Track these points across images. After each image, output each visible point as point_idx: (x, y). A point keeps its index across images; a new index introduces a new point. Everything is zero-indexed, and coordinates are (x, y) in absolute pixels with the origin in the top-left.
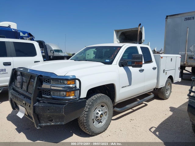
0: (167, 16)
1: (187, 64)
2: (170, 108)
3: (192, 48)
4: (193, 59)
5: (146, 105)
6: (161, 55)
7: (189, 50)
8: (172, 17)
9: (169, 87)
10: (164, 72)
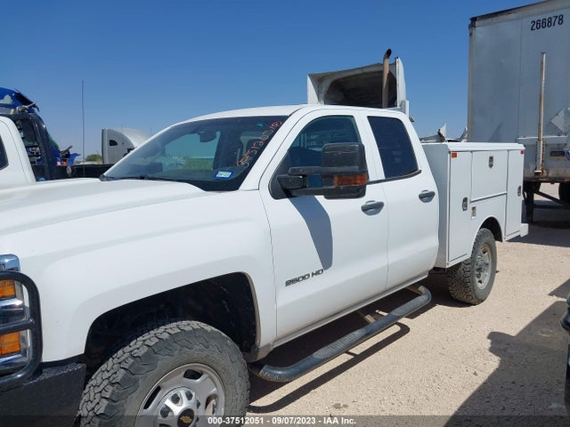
0: (474, 20)
1: (545, 174)
2: (489, 338)
3: (559, 121)
4: (564, 158)
5: (405, 330)
6: (453, 146)
7: (551, 128)
8: (490, 20)
9: (486, 258)
10: (465, 206)
